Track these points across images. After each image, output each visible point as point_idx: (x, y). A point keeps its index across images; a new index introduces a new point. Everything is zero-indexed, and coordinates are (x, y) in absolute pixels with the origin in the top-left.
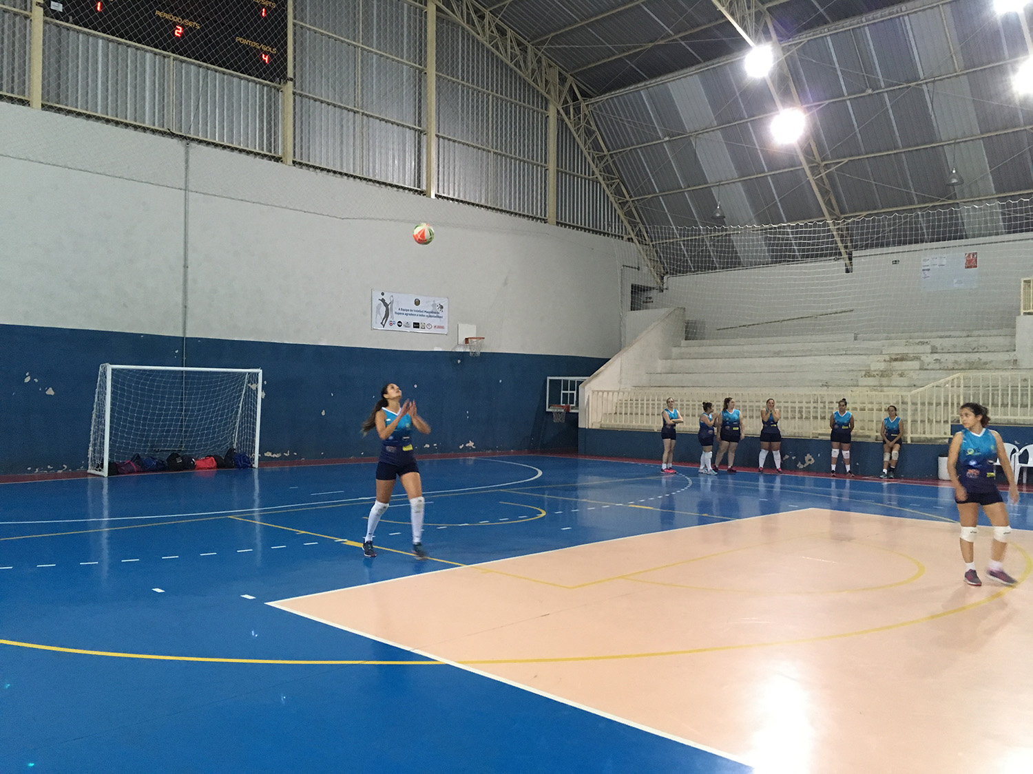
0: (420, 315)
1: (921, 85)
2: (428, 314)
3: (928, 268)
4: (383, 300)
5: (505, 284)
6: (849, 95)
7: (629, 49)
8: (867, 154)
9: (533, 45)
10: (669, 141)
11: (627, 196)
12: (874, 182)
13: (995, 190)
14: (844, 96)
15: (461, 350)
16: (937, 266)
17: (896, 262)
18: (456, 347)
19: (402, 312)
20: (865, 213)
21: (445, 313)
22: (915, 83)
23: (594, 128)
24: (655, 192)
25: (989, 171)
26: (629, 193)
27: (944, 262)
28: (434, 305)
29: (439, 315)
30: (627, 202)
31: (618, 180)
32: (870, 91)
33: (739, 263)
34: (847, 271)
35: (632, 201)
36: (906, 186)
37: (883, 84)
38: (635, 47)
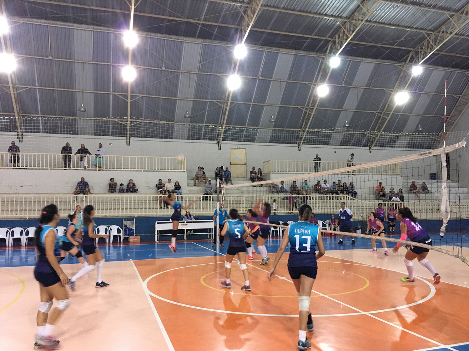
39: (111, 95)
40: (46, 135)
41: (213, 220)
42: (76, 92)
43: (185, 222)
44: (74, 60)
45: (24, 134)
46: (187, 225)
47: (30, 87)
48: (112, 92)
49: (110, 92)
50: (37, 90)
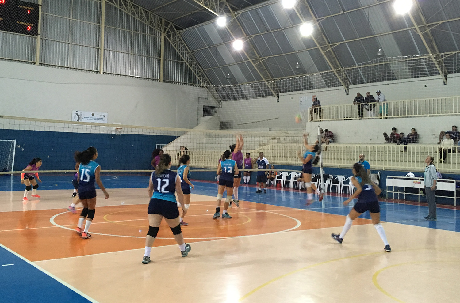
0: (94, 120)
1: (281, 30)
2: (98, 119)
3: (301, 101)
4: (77, 114)
5: (136, 107)
6: (261, 33)
7: (187, 13)
8: (274, 55)
9: (151, 12)
10: (208, 48)
11: (201, 69)
12: (279, 66)
13: (318, 70)
14: (259, 33)
15: (114, 133)
16: (304, 100)
17: (292, 98)
18: (111, 132)
19: (86, 118)
20: (280, 78)
21: (106, 119)
22: (279, 30)
23: (183, 42)
24: (210, 68)
25: (313, 63)
26: (201, 67)
27: (306, 99)
28: (101, 116)
29: (103, 119)
30: (201, 71)
31: (196, 63)
32: (266, 32)
33: (246, 97)
34: (278, 101)
35: (203, 71)
36: (290, 68)
37: (270, 30)
38: (189, 13)
39: (410, 31)
40: (370, 84)
41: (455, 180)
42: (376, 36)
43: (417, 179)
44: (362, 7)
45: (350, 86)
46: (420, 183)
47: (339, 43)
48: (409, 27)
49: (407, 28)
50: (346, 44)
